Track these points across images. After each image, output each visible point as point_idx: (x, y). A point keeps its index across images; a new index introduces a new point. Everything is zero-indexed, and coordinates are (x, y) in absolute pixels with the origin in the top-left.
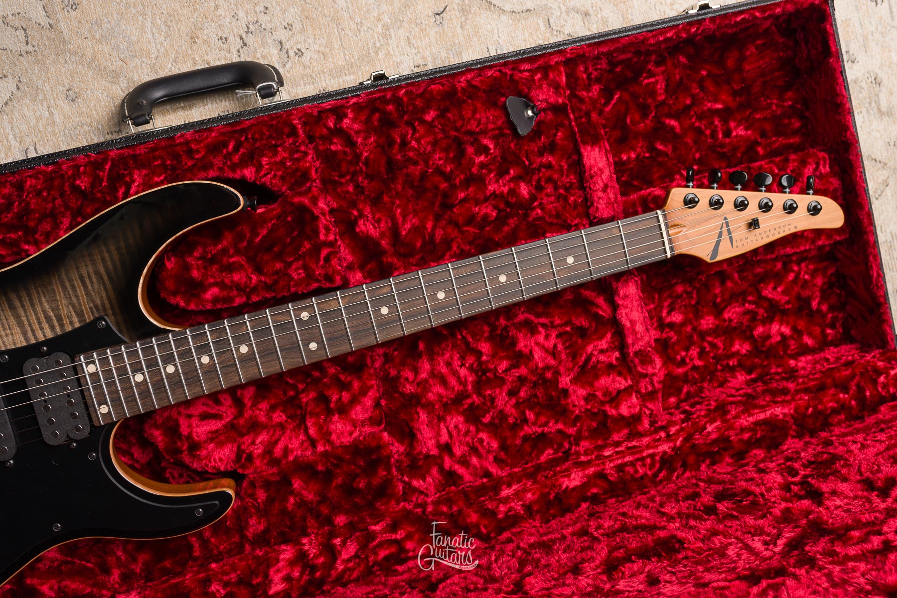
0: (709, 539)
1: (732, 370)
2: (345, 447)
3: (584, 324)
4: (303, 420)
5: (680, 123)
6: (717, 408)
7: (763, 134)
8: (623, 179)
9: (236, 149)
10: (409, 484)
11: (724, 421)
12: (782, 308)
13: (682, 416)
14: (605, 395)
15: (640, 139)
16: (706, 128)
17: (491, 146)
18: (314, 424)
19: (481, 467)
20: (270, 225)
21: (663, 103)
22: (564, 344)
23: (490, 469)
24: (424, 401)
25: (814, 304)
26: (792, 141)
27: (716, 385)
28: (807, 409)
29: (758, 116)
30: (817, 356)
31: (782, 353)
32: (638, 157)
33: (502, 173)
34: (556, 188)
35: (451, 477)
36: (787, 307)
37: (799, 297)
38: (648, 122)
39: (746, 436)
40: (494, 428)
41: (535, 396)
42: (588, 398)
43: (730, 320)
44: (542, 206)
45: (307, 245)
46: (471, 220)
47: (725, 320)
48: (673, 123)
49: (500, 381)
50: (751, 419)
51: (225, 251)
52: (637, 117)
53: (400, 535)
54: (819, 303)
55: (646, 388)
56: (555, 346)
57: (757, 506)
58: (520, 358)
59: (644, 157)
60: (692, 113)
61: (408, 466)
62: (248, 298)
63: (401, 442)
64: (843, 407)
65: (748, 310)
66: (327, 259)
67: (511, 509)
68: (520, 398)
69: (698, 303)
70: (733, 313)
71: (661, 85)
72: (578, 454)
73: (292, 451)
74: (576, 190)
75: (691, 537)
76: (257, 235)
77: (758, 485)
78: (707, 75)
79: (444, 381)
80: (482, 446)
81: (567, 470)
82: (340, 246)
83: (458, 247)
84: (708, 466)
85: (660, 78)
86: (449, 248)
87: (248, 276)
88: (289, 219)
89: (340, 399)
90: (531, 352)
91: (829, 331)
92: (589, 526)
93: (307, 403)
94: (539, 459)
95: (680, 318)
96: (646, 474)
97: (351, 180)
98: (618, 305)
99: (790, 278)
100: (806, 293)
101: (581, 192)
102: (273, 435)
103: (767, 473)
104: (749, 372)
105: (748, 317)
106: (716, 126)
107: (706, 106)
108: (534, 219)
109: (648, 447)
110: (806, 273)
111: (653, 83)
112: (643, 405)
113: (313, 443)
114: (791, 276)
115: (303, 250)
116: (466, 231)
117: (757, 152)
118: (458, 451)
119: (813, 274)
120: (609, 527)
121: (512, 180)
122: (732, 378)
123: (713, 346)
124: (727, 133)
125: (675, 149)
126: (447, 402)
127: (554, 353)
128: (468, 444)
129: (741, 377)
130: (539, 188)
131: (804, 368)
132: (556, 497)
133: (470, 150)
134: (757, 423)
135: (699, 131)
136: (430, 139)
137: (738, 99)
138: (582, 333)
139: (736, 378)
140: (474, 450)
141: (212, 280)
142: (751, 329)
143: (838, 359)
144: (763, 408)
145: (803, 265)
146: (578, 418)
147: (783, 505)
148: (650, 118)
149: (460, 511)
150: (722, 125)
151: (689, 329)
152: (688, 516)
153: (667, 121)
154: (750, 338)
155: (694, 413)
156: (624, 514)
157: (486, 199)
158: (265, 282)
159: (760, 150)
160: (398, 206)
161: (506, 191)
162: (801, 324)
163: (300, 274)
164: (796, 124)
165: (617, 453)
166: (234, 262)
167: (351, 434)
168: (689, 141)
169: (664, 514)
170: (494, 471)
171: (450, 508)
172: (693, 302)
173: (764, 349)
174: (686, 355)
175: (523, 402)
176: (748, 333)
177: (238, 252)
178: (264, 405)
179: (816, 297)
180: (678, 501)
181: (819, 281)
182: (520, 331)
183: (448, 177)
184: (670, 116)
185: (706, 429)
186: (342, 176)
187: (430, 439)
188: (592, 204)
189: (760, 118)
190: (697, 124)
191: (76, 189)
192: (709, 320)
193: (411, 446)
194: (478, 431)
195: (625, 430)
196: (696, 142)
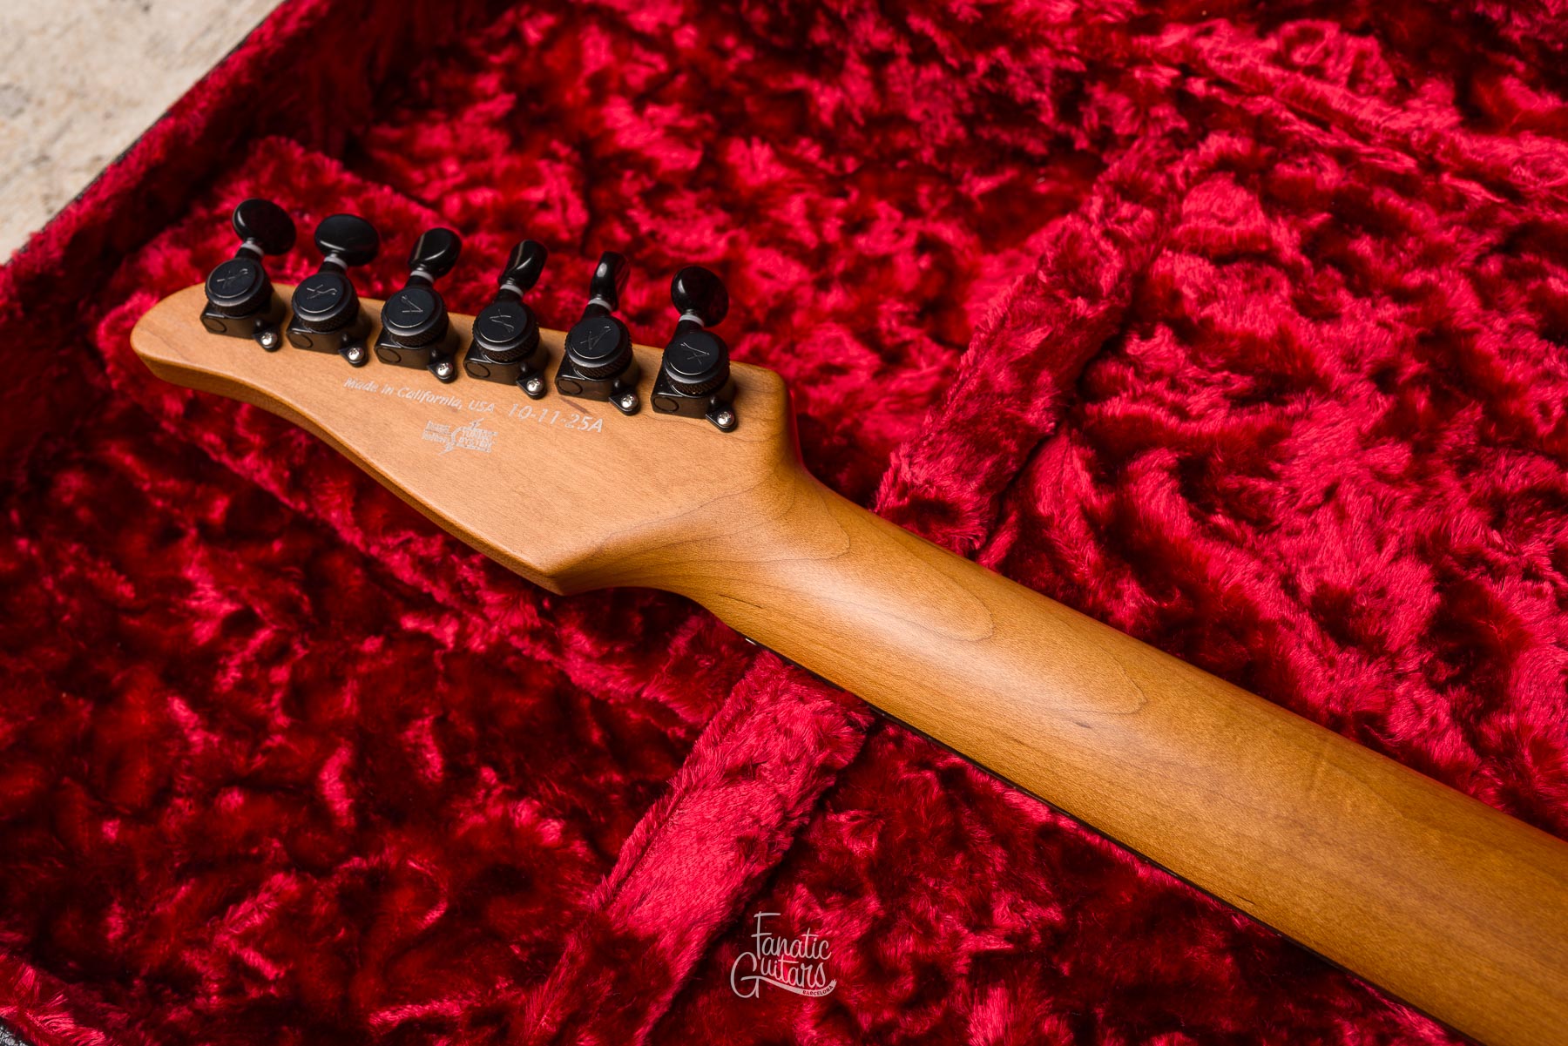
3: (1162, 492)
5: (317, 768)
7: (170, 535)
8: (617, 778)
12: (576, 157)
14: (1268, 286)
15: (461, 832)
16: (273, 688)
21: (299, 864)
22: (1272, 496)
25: (502, 104)
26: (129, 460)
27: (902, 138)
29: (127, 591)
31: (683, 76)
32: (520, 794)
36: (564, 152)
37: (518, 144)
38: (390, 855)
41: (1485, 440)
43: (720, 230)
44: (980, 918)
47: (732, 242)
48: (332, 783)
52: (403, 900)
54: (487, 98)
55: (1134, 213)
59: (504, 779)
60: (260, 761)
65: (653, 217)
71: (247, 916)
74: (822, 857)
78: (111, 813)
85: (225, 939)
90: (1398, 558)
91: (533, 35)
99: (488, 194)
100: (496, 140)
101: (814, 835)
104: (801, 99)
105: (670, 203)
106: (245, 667)
107: (207, 741)
108: (1044, 902)
109: (1268, 89)
110: (442, 175)
111: (259, 948)
112: (1179, 186)
114: (482, 196)
117: (231, 513)
119: (432, 158)
122: (850, 118)
123: (814, 216)
124: (242, 623)
125: (405, 717)
129: (826, 99)
135: (299, 698)
137: (118, 678)
142: (693, 180)
146: (1401, 296)
148: (374, 861)
150: (229, 654)
151: (835, 297)
153: (341, 806)
154: (712, 160)
159: (219, 508)
162: (573, 96)
164: (71, 483)
168: (347, 701)
173: (708, 118)
176: (708, 176)
181: (435, 136)
184: (320, 812)
188: (825, 769)
189: (129, 579)
190: (282, 720)
195: (1287, 171)
196: (337, 681)
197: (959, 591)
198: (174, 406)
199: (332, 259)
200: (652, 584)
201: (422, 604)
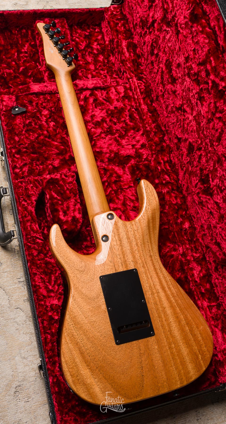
0: (166, 52)
1: (108, 61)
2: (132, 177)
3: (92, 99)
4: (122, 189)
5: (21, 67)
6: (122, 63)
7: (27, 41)
9: (26, 201)
10: (145, 159)
11: (127, 61)
12: (88, 44)
13: (125, 74)
14: (117, 96)
15: (27, 80)
16: (24, 59)
17: (29, 121)
18: (124, 186)
19: (140, 136)
20: (53, 193)
21: (14, 71)
22: (99, 106)
23: (140, 134)
24: (117, 151)
25: (87, 34)
26: (30, 33)
27: (113, 67)
28: (124, 36)
30: (105, 34)
31: (103, 46)
33: (38, 119)
34: (45, 102)
35: (143, 146)
36: (88, 42)
37: (85, 38)
38: (21, 76)
39: (132, 54)
40: (127, 131)
41: (116, 117)
42: (118, 100)
43: (92, 60)
44: (51, 108)
45: (61, 182)
46: (55, 130)
47: (92, 62)
48: (21, 69)
49: (110, 127)
50: (127, 53)
51: (62, 209)
52: (18, 80)
53: (162, 161)
54: (87, 32)
55: (115, 83)
56: (100, 109)
57: (156, 41)
58: (103, 120)
59: (33, 79)
60: (18, 62)
61: (139, 159)
62: (79, 203)
63: (131, 160)
64: (123, 25)
65: (88, 54)
66: (66, 176)
67: (154, 127)
68: (117, 121)
69: (85, 69)
70: (90, 59)
71: (8, 71)
72: (136, 106)
73: (133, 194)
74: (46, 96)
75: (165, 58)
76: (57, 198)
77: (149, 43)
79: (110, 145)
80: (133, 135)
81: (142, 110)
82: (62, 173)
83: (64, 135)
84: (142, 66)
85: (5, 71)
86: (64, 138)
87: (71, 202)
88: (51, 187)
89: (115, 177)
90: (101, 117)
91: (97, 31)
92: (161, 94)
93: (117, 188)
94: (138, 118)
95: (90, 75)
96: (144, 86)
97: (38, 166)
98: (87, 87)
99: (78, 40)
100: (83, 35)
101: (47, 94)
102: (127, 199)
103: (145, 41)
104: (110, 56)
105: (91, 54)
106: (23, 56)
107: (16, 58)
108: (55, 110)
109: (135, 85)
110: (76, 35)
111: (6, 73)
112: (121, 85)
113: (130, 187)
114: (77, 39)
115: (62, 183)
116: (58, 132)
118: (135, 143)
119: (77, 33)
120: (162, 88)
121: (41, 116)
122: (111, 61)
123: (100, 66)
124: (26, 53)
125: (31, 69)
126: (117, 144)
127: (102, 110)
128: (132, 140)
129: (112, 58)
130: (44, 108)
131: (109, 38)
132: (151, 113)
133: (30, 128)
134: (128, 51)
135: (25, 61)
136: (25, 140)
137: (14, 48)
138: (95, 100)
139: (112, 60)
140: (134, 138)
141: (72, 214)
142: (94, 54)
143: (107, 27)
144: (123, 49)
145: (73, 35)
146: (124, 105)
147: (156, 32)
148: (19, 76)
149: (155, 143)
150: (23, 54)
151: (94, 73)
152: (159, 62)
154: (98, 55)
155: (124, 70)
156: (157, 84)
157: (48, 124)
158: (74, 197)
159: (33, 43)
160: (49, 152)
161: (45, 118)
162: (94, 39)
163: (71, 186)
164: (24, 31)
165: (136, 94)
166: (66, 205)
167: (128, 175)
168: (28, 65)
169: (158, 71)
170: (141, 132)
171: (153, 146)
172: (85, 70)
173: (102, 51)
174: (103, 75)
175: (118, 121)
176: (96, 55)
177: (62, 204)
178: (117, 201)
179: (85, 33)
180: (154, 68)
181: (79, 31)
182: (94, 119)
183: (39, 135)
184: (19, 69)
185: (129, 67)
186: (37, 169)
187: (130, 151)
188: (51, 91)
189: (21, 42)
190: (22, 61)
191: (37, 255)
192: (91, 67)
193: (132, 157)
194: (128, 136)
195: (129, 91)
196: (28, 63)
197: (70, 89)
198: (37, 32)
199: (56, 31)
200: (53, 71)
201: (40, 63)
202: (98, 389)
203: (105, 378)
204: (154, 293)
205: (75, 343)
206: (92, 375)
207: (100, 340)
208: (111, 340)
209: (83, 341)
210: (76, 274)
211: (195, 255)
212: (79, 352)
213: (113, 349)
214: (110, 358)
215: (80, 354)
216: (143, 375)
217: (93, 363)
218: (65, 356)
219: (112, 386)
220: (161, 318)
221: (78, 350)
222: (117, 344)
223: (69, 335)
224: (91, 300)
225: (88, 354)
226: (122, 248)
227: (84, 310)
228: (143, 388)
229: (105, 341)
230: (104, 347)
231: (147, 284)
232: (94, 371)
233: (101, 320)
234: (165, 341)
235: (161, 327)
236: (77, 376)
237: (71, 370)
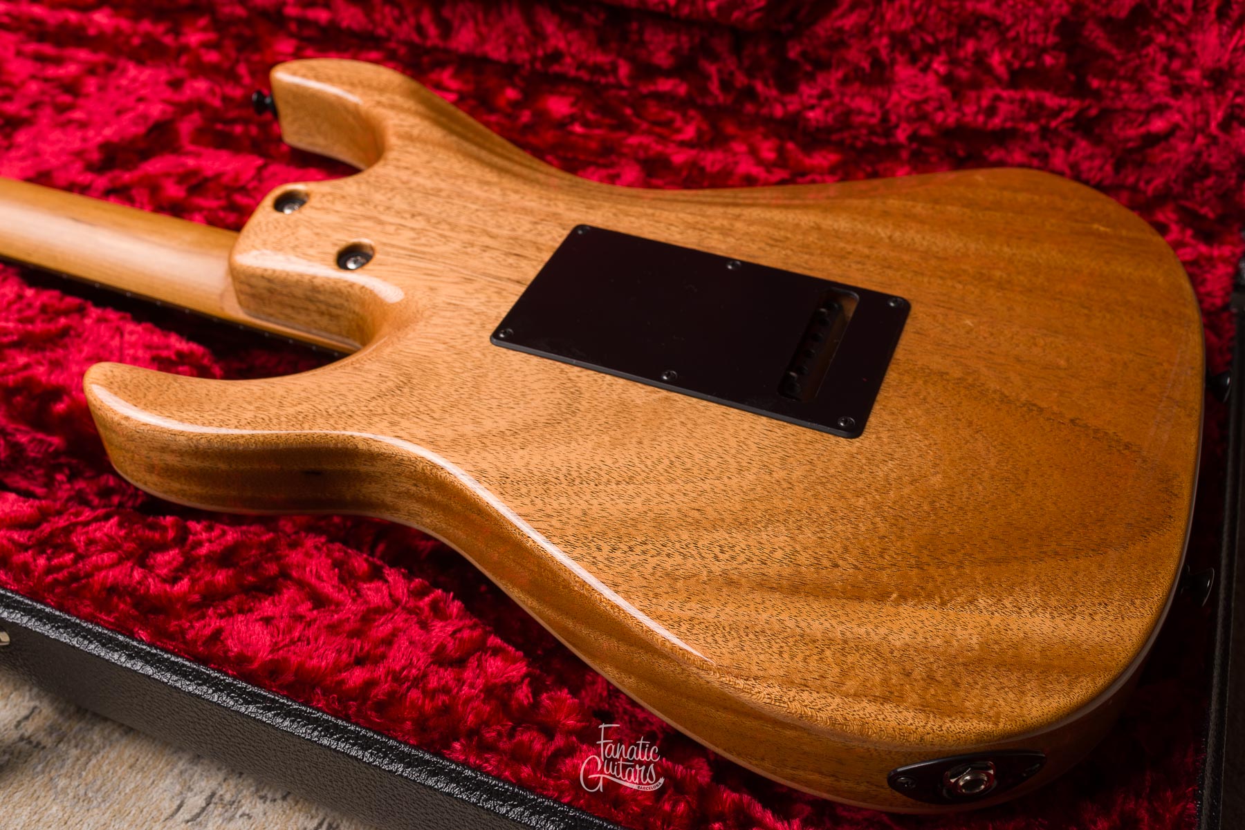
202: (1037, 620)
203: (998, 562)
204: (730, 227)
205: (719, 590)
206: (943, 604)
207: (785, 485)
208: (818, 446)
209: (737, 549)
210: (388, 410)
211: (680, 137)
212: (777, 595)
213: (868, 459)
214: (906, 491)
215: (795, 599)
216: (1072, 421)
217: (884, 569)
218: (754, 668)
219: (1057, 553)
220: (849, 253)
221: (766, 596)
222: (855, 431)
223: (657, 591)
224: (566, 420)
225: (817, 564)
226: (450, 224)
227: (585, 468)
228: (1134, 448)
229: (807, 468)
230: (829, 486)
231: (673, 228)
232: (930, 586)
233: (691, 432)
234: (960, 286)
235: (890, 272)
236: (908, 675)
237: (851, 685)
